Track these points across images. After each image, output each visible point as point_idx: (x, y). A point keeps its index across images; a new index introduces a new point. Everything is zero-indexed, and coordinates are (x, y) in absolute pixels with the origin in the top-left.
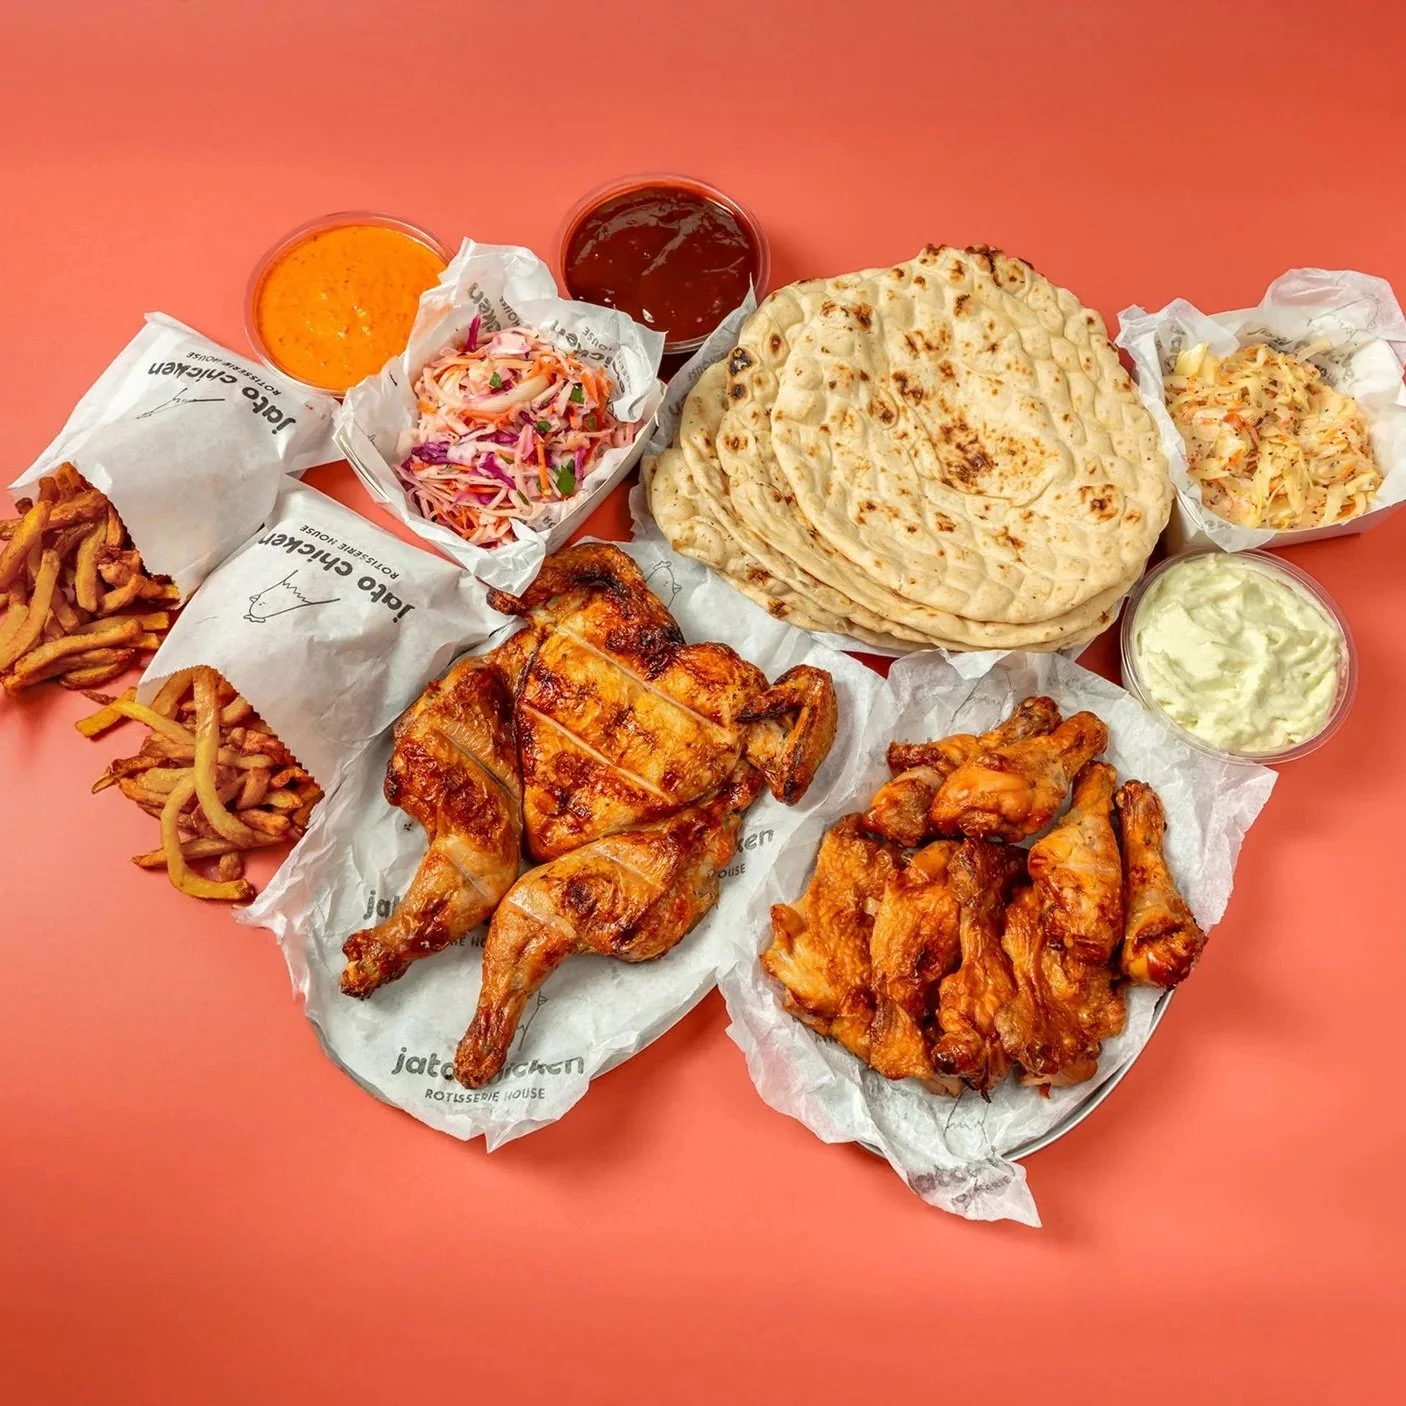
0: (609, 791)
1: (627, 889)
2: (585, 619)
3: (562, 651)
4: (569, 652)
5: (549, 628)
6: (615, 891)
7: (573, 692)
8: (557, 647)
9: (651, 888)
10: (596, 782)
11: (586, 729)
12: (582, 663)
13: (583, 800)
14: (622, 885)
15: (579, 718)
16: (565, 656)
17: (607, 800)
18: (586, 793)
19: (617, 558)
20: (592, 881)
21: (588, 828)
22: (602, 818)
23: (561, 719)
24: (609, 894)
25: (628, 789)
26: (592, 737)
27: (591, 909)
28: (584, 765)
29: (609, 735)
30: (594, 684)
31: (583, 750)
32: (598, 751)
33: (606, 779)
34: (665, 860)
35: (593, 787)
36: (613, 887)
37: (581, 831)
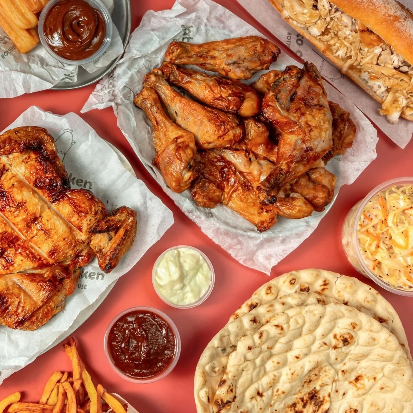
0: (24, 254)
1: (25, 303)
2: (26, 168)
3: (12, 181)
4: (15, 183)
5: (7, 167)
6: (19, 302)
7: (15, 205)
8: (10, 179)
9: (35, 303)
10: (18, 248)
11: (18, 222)
12: (21, 191)
13: (11, 255)
14: (22, 300)
15: (15, 217)
16: (13, 185)
17: (22, 258)
18: (13, 252)
19: (46, 137)
20: (9, 296)
21: (11, 268)
22: (19, 265)
23: (7, 215)
24: (16, 303)
25: (32, 254)
26: (20, 226)
27: (7, 308)
28: (14, 239)
29: (28, 226)
30: (25, 203)
31: (15, 231)
32: (21, 232)
33: (23, 247)
34: (44, 293)
35: (16, 250)
36: (18, 300)
37: (8, 269)
